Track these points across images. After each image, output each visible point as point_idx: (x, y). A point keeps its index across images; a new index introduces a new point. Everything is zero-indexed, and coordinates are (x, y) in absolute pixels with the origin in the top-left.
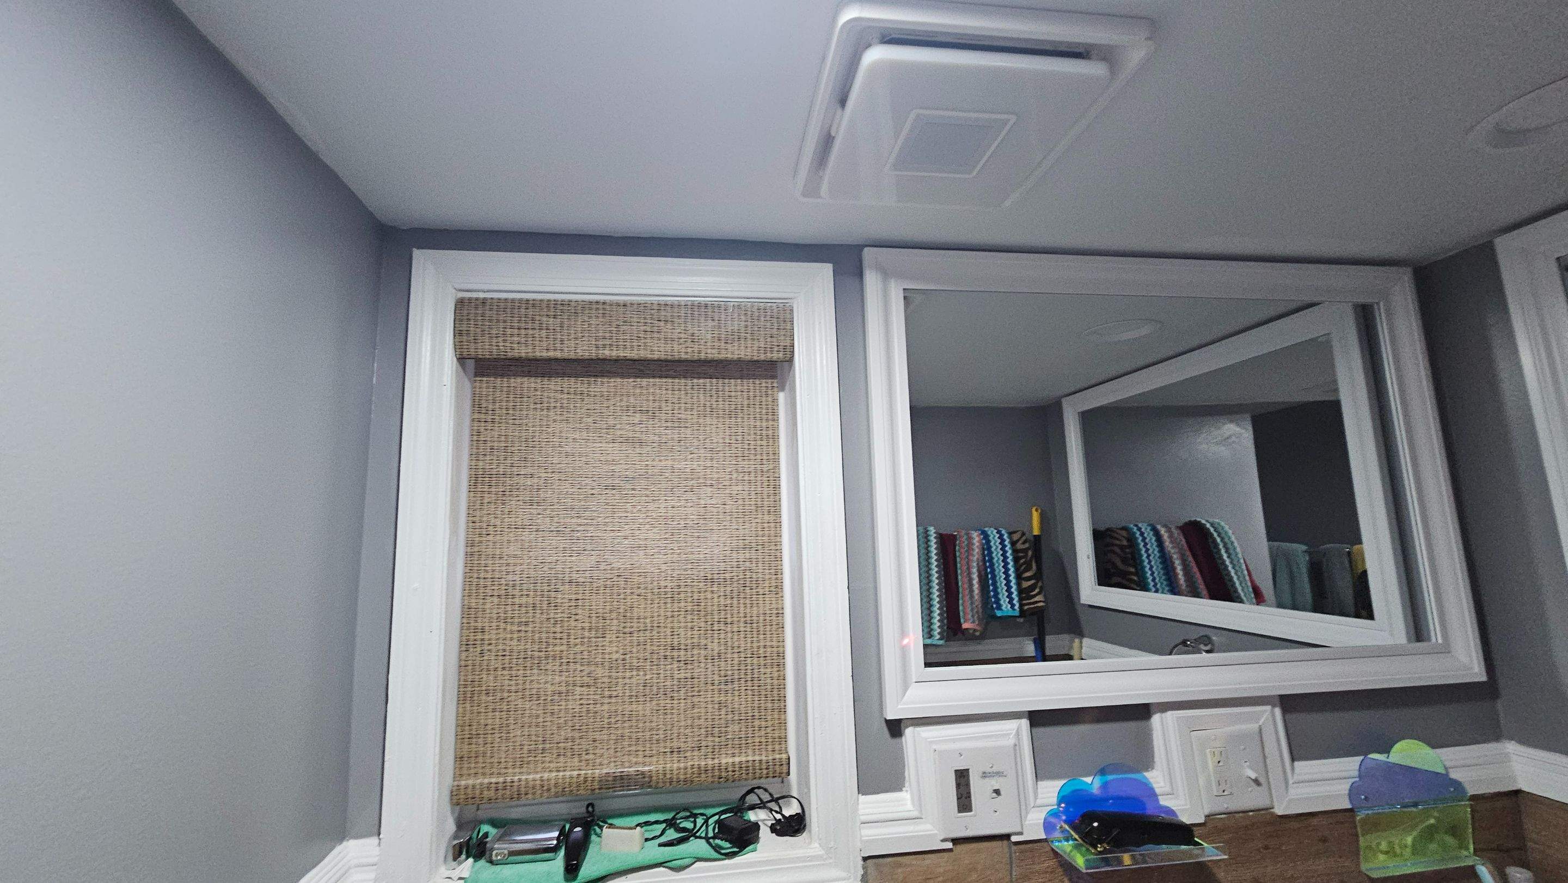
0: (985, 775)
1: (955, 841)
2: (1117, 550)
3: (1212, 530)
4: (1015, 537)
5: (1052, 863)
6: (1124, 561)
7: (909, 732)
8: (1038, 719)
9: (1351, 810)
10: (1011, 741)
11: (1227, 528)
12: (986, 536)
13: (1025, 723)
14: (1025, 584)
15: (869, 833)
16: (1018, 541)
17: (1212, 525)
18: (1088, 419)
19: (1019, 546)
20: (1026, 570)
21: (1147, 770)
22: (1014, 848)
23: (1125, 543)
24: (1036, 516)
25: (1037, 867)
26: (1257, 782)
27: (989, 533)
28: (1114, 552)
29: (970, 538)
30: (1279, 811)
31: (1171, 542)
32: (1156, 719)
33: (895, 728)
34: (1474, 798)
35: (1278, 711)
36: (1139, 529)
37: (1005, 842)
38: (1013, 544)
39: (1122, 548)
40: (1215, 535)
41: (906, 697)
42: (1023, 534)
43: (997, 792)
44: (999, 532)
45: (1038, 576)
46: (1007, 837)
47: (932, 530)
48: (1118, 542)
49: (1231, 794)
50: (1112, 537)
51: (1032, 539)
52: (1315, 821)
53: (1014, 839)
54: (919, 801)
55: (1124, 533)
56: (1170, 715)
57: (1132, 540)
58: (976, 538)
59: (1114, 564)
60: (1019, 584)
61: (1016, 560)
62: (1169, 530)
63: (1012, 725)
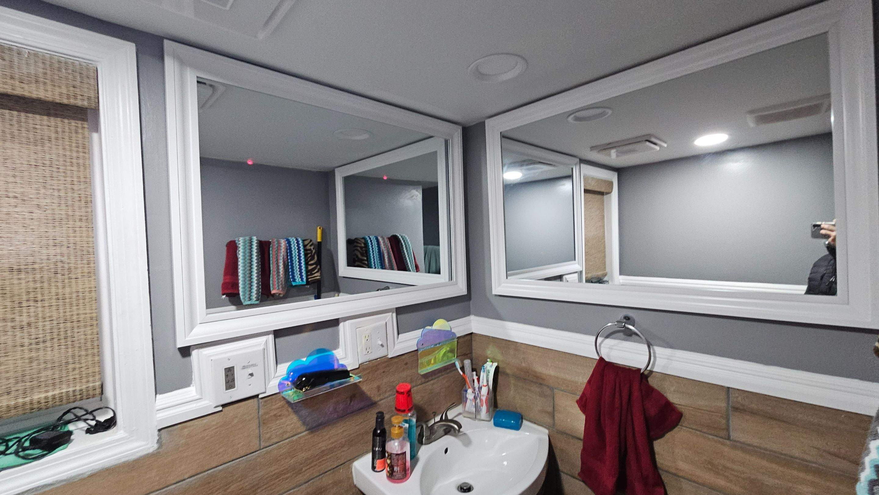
0: (244, 367)
1: (224, 406)
2: (359, 249)
3: (401, 239)
4: (306, 242)
5: (283, 402)
6: (362, 254)
7: (194, 353)
8: (278, 334)
9: (417, 350)
10: (262, 347)
11: (407, 238)
12: (289, 242)
13: (271, 337)
14: (310, 268)
15: (161, 415)
16: (307, 245)
17: (401, 237)
18: (347, 180)
19: (308, 247)
20: (311, 260)
21: (335, 349)
22: (261, 401)
23: (363, 245)
24: (319, 231)
25: (274, 407)
26: (382, 346)
27: (291, 240)
28: (357, 250)
29: (279, 243)
30: (390, 356)
31: (384, 245)
32: (341, 325)
33: (185, 352)
34: (459, 338)
35: (394, 315)
36: (370, 239)
37: (256, 400)
38: (305, 246)
39: (361, 248)
40: (402, 241)
41: (192, 333)
42: (311, 241)
43: (251, 375)
44: (297, 240)
45: (319, 262)
46: (257, 396)
47: (255, 239)
48: (359, 245)
49: (372, 352)
50: (358, 243)
51: (317, 243)
52: (403, 357)
53: (260, 396)
54: (201, 391)
55: (363, 241)
56: (348, 323)
57: (366, 244)
58: (283, 243)
59: (357, 256)
60: (306, 268)
61: (306, 255)
62: (383, 239)
63: (263, 339)
